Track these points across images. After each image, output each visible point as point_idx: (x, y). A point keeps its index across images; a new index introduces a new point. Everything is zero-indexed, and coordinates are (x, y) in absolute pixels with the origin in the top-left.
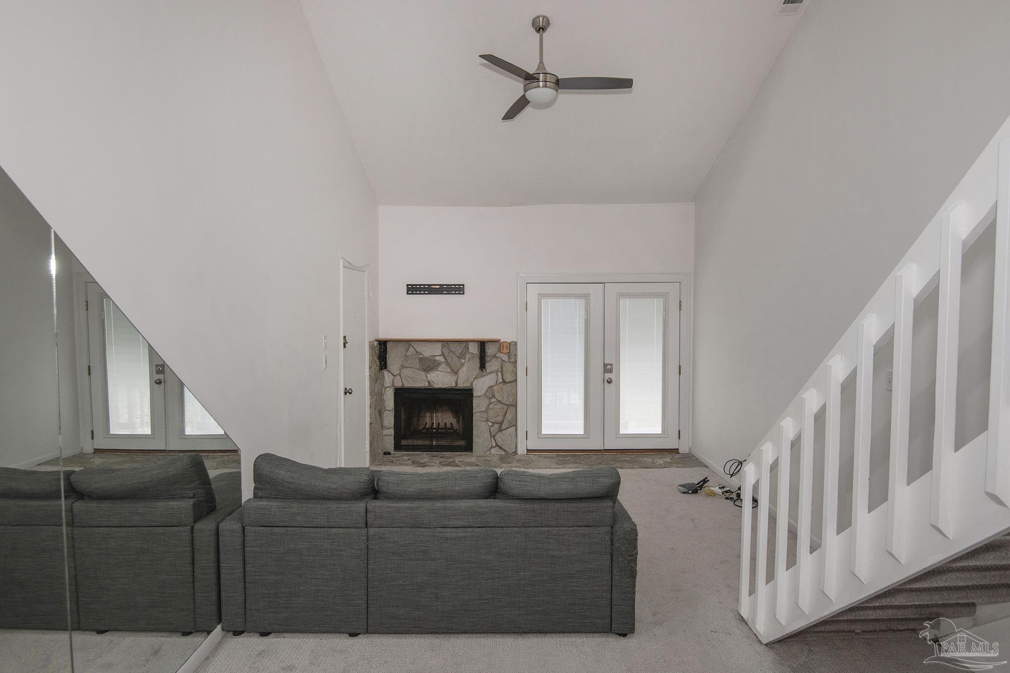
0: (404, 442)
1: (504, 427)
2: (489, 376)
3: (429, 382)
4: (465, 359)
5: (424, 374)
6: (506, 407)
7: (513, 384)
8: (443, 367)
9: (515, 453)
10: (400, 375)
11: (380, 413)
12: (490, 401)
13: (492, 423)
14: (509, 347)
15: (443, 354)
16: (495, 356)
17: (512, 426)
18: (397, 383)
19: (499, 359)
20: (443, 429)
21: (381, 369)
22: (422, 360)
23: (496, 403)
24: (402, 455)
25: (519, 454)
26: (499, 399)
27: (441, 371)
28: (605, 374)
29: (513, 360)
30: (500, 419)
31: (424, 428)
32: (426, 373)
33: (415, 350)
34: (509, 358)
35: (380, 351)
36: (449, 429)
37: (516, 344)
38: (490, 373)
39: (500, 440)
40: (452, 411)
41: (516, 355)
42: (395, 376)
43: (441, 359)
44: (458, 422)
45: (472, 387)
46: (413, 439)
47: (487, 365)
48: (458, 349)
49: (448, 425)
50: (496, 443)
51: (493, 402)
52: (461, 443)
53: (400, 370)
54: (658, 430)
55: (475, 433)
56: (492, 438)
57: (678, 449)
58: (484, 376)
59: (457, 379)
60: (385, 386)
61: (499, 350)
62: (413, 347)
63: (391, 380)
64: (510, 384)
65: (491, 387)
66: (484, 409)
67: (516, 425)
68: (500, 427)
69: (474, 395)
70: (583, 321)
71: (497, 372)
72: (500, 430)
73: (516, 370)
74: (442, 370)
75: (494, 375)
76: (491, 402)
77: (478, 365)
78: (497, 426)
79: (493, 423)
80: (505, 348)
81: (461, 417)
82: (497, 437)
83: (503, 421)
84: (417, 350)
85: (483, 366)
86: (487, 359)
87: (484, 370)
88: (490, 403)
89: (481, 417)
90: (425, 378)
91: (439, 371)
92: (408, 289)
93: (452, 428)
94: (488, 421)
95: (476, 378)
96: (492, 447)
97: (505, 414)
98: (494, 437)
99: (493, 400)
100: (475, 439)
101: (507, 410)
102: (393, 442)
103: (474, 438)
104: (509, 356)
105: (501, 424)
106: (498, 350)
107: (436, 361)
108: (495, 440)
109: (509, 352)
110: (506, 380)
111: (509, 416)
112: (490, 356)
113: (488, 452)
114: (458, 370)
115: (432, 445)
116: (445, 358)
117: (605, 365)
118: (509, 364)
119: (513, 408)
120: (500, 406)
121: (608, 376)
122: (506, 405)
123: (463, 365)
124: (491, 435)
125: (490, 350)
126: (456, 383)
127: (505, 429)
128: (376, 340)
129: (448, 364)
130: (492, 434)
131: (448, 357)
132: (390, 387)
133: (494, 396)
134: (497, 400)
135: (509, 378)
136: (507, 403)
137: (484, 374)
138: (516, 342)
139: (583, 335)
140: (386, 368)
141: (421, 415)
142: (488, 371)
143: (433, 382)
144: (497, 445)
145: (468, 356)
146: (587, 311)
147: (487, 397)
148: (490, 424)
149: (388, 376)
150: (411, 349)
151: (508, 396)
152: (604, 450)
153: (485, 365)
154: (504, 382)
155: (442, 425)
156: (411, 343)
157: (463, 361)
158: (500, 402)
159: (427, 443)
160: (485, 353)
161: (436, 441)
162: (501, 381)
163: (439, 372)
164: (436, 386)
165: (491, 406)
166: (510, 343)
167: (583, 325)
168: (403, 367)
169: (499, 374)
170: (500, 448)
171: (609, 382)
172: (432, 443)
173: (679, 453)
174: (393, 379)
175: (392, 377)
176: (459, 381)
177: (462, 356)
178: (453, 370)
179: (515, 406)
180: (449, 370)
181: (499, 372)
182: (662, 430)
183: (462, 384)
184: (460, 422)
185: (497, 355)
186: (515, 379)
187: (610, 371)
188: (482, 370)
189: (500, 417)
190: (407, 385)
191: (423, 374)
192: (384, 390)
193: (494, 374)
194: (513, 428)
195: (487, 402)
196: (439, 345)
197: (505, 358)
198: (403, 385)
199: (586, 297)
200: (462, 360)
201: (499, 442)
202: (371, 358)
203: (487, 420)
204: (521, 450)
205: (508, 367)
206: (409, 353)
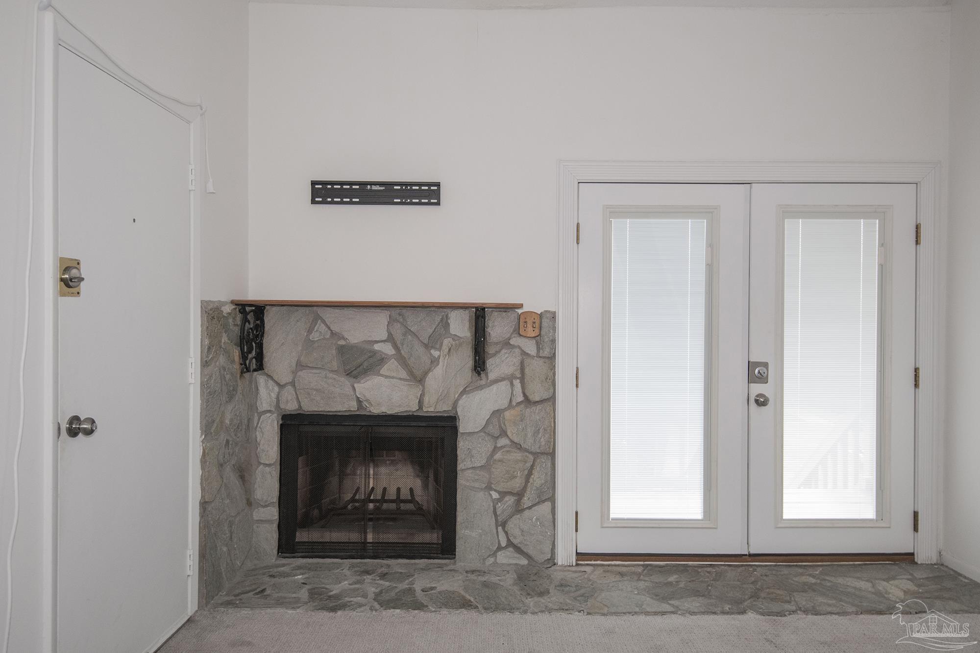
0: (302, 536)
1: (526, 501)
2: (494, 387)
3: (359, 401)
4: (440, 349)
5: (347, 382)
6: (531, 457)
7: (548, 406)
8: (392, 367)
9: (552, 561)
10: (293, 384)
11: (243, 473)
12: (496, 443)
13: (499, 492)
14: (537, 325)
15: (391, 339)
16: (507, 344)
17: (544, 501)
18: (287, 402)
19: (517, 351)
20: (392, 501)
21: (245, 369)
22: (345, 351)
23: (507, 449)
24: (295, 569)
25: (560, 563)
26: (516, 440)
27: (386, 377)
28: (752, 385)
29: (546, 352)
30: (517, 484)
31: (353, 500)
32: (352, 380)
33: (329, 328)
34: (538, 349)
35: (242, 329)
36: (405, 501)
37: (553, 316)
38: (496, 381)
39: (517, 532)
40: (413, 463)
41: (553, 341)
42: (281, 386)
43: (387, 349)
44: (425, 486)
45: (457, 412)
46: (323, 527)
47: (490, 363)
48: (425, 326)
49: (405, 494)
50: (508, 540)
51: (502, 447)
52: (431, 537)
53: (294, 373)
54: (868, 511)
55: (460, 518)
56: (500, 528)
57: (912, 554)
58: (481, 388)
59: (423, 395)
60: (260, 409)
61: (517, 331)
62: (324, 322)
63: (274, 395)
64: (539, 407)
65: (497, 413)
66: (483, 462)
67: (552, 500)
68: (518, 501)
69: (461, 430)
70: (703, 267)
71: (510, 379)
72: (518, 509)
73: (554, 374)
74: (387, 374)
75: (504, 386)
76: (499, 445)
77: (470, 363)
78: (510, 500)
79: (503, 494)
80: (529, 325)
81: (431, 476)
82: (510, 525)
83: (525, 488)
84: (332, 328)
85: (479, 366)
86: (490, 350)
87: (483, 375)
88: (495, 447)
89: (477, 480)
90: (348, 390)
91: (382, 375)
92: (315, 193)
93: (412, 501)
94: (491, 489)
95: (464, 392)
96: (500, 548)
97: (530, 473)
98: (504, 524)
99: (503, 442)
100: (462, 532)
101: (532, 466)
102: (276, 536)
103: (458, 527)
104: (538, 344)
105: (520, 495)
106: (514, 331)
107: (374, 353)
108: (506, 533)
109: (540, 335)
110: (531, 397)
111: (538, 479)
112: (497, 344)
113: (492, 560)
114: (426, 373)
115: (365, 543)
116: (395, 346)
117: (751, 366)
118: (540, 362)
119: (545, 461)
120: (517, 455)
121: (757, 389)
122: (531, 453)
123: (435, 362)
124: (496, 520)
125: (497, 329)
126: (421, 403)
127: (530, 508)
128: (232, 302)
129: (403, 361)
130: (500, 519)
131: (403, 344)
132: (270, 411)
133: (503, 433)
134: (512, 441)
135: (537, 392)
136: (533, 450)
137: (483, 382)
138: (554, 313)
139: (701, 300)
140: (260, 367)
141: (348, 471)
142: (492, 376)
143: (367, 400)
144: (510, 544)
145: (447, 342)
146: (712, 246)
147: (489, 434)
148: (495, 495)
149: (267, 387)
150: (320, 327)
151: (537, 432)
152: (750, 555)
153: (484, 363)
154: (527, 401)
155: (392, 494)
156: (320, 311)
157: (436, 353)
158: (518, 446)
159: (354, 537)
160: (484, 336)
161: (374, 532)
162: (520, 398)
163: (382, 379)
164: (376, 411)
165: (498, 456)
166: (541, 316)
167: (702, 277)
168: (300, 366)
169: (517, 383)
170: (518, 550)
171: (762, 401)
172: (366, 538)
173: (916, 563)
174: (279, 393)
175: (276, 389)
176: (426, 399)
177: (432, 343)
178: (411, 373)
179: (552, 455)
180: (404, 374)
181: (516, 378)
182: (877, 511)
183: (433, 406)
184: (431, 487)
185: (512, 342)
186: (551, 394)
187: (762, 379)
188: (479, 374)
189: (517, 480)
190: (311, 406)
191: (345, 381)
192: (256, 418)
193: (504, 382)
194: (548, 505)
195: (490, 447)
196: (382, 318)
197: (530, 347)
198: (300, 406)
199: (709, 213)
200: (433, 351)
201: (515, 537)
202: (207, 342)
203: (489, 488)
204: (565, 555)
205: (536, 367)
206: (315, 336)
